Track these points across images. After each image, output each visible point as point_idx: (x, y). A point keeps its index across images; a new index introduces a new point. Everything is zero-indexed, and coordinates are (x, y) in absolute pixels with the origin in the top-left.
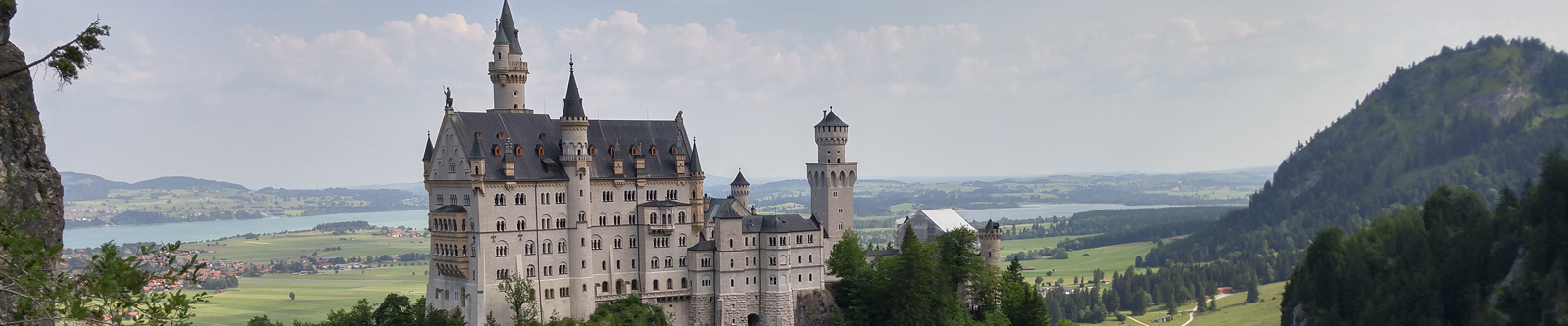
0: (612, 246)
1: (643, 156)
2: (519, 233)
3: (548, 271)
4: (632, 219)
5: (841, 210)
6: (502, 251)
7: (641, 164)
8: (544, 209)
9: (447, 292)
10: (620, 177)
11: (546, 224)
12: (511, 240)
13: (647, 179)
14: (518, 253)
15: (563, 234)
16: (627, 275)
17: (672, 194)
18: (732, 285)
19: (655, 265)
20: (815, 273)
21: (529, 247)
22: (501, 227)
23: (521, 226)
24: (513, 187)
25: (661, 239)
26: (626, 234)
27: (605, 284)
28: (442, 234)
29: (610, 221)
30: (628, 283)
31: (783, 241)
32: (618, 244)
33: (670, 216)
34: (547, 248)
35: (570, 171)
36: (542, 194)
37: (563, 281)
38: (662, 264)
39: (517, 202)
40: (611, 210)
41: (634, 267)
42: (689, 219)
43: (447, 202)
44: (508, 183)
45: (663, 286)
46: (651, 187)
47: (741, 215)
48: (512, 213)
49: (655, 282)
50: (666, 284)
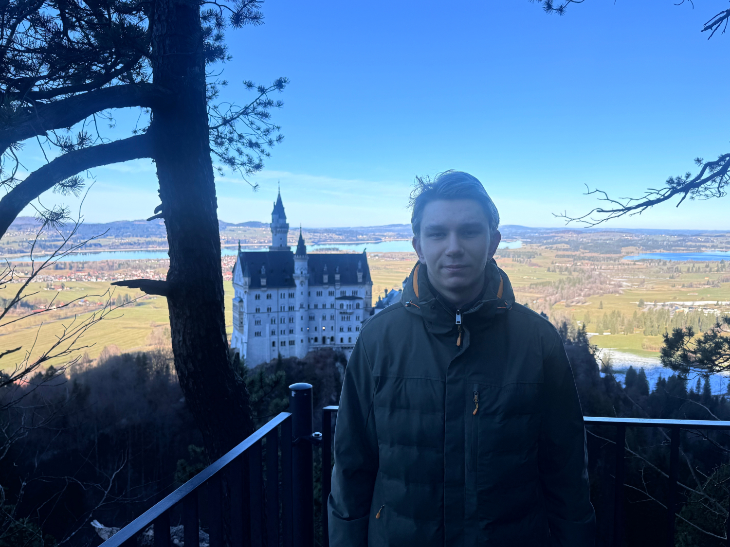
0: (320, 319)
1: (339, 273)
2: (266, 314)
3: (282, 332)
4: (332, 306)
6: (258, 323)
7: (337, 277)
8: (282, 301)
11: (282, 309)
12: (263, 317)
13: (341, 285)
14: (267, 323)
15: (291, 313)
16: (329, 334)
17: (355, 292)
19: (341, 330)
21: (273, 320)
22: (258, 310)
23: (269, 310)
24: (266, 291)
25: (346, 316)
26: (328, 313)
27: (316, 339)
29: (320, 306)
30: (328, 338)
32: (324, 318)
33: (350, 305)
34: (282, 321)
36: (281, 294)
37: (291, 337)
38: (345, 329)
39: (267, 298)
40: (320, 301)
41: (332, 330)
42: (361, 306)
43: (238, 295)
44: (263, 289)
45: (346, 341)
46: (344, 288)
48: (264, 303)
49: (342, 339)
50: (348, 340)
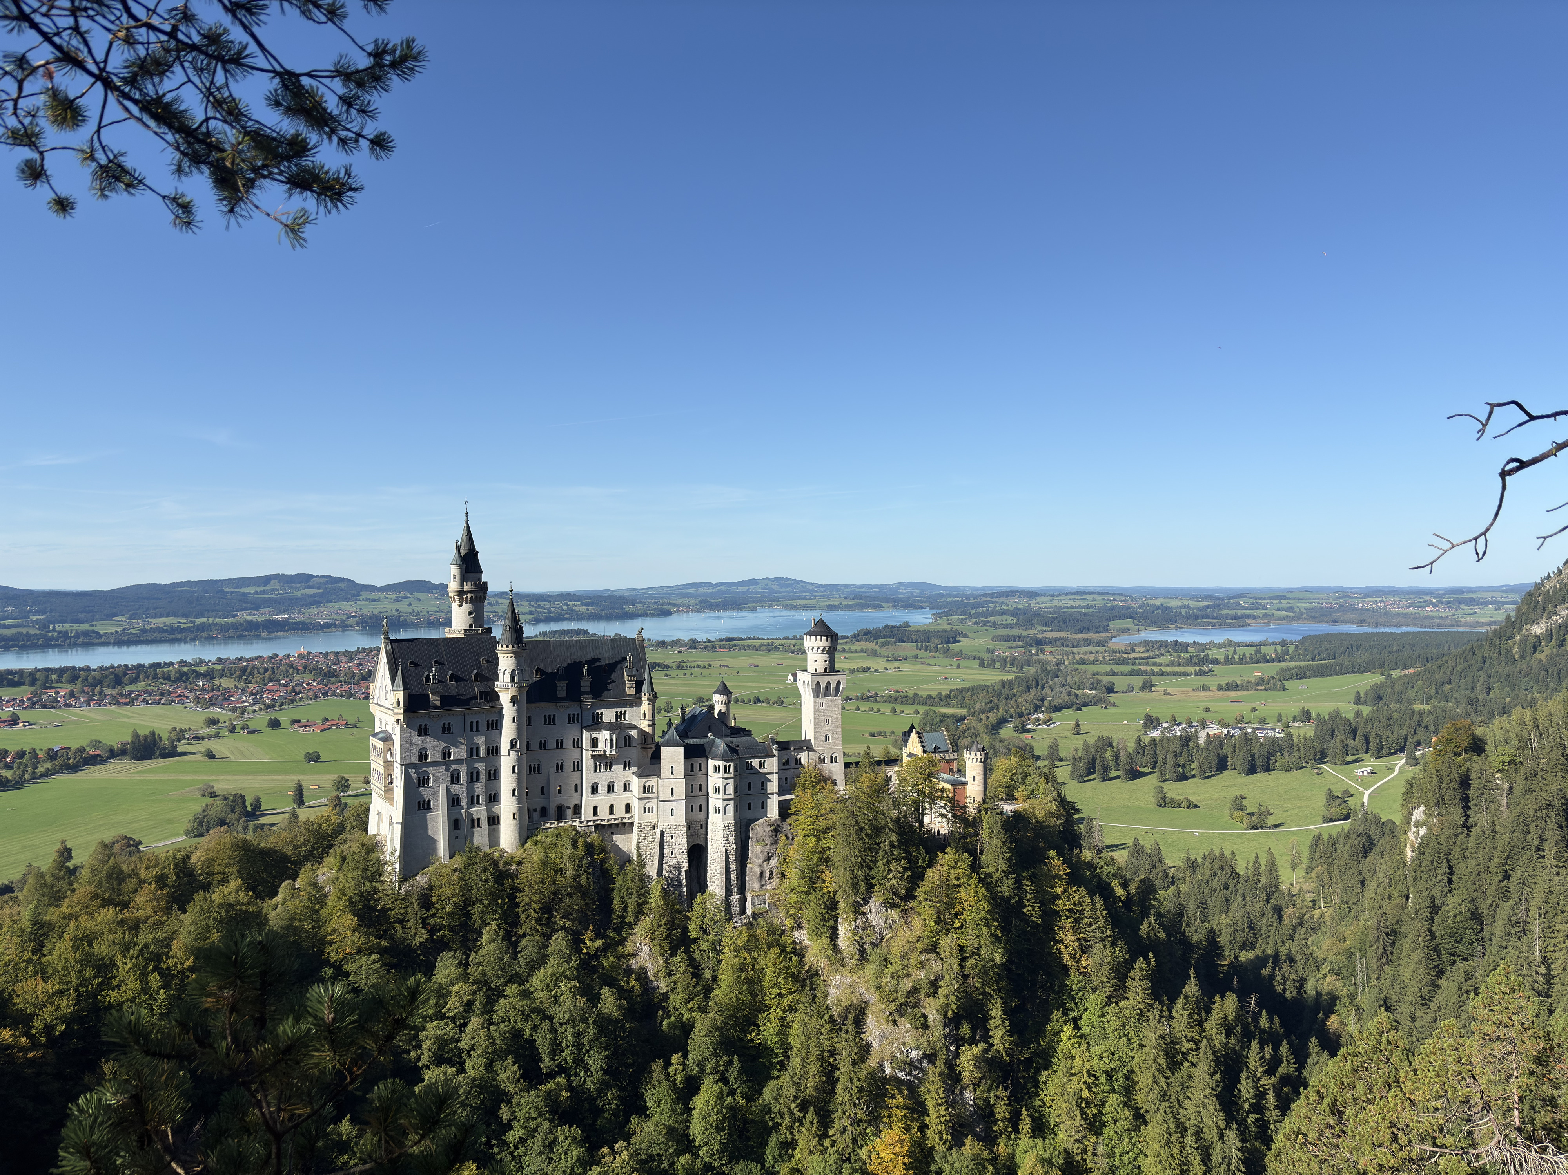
0: (552, 770)
2: (441, 765)
3: (474, 800)
4: (576, 743)
5: (827, 722)
6: (423, 781)
7: (585, 685)
8: (473, 737)
11: (473, 753)
12: (434, 771)
13: (593, 701)
14: (443, 782)
15: (493, 761)
16: (569, 801)
17: (622, 716)
18: (672, 814)
19: (594, 790)
20: (767, 801)
21: (456, 776)
22: (423, 758)
23: (447, 755)
24: (440, 718)
25: (603, 763)
26: (568, 757)
27: (543, 809)
29: (552, 744)
30: (569, 807)
31: (727, 769)
32: (560, 768)
34: (474, 777)
36: (472, 723)
37: (493, 809)
38: (603, 788)
39: (443, 732)
40: (551, 734)
41: (576, 791)
42: (636, 742)
43: (383, 726)
44: (434, 713)
45: (603, 813)
46: (598, 709)
48: (436, 743)
49: (595, 809)
50: (608, 811)
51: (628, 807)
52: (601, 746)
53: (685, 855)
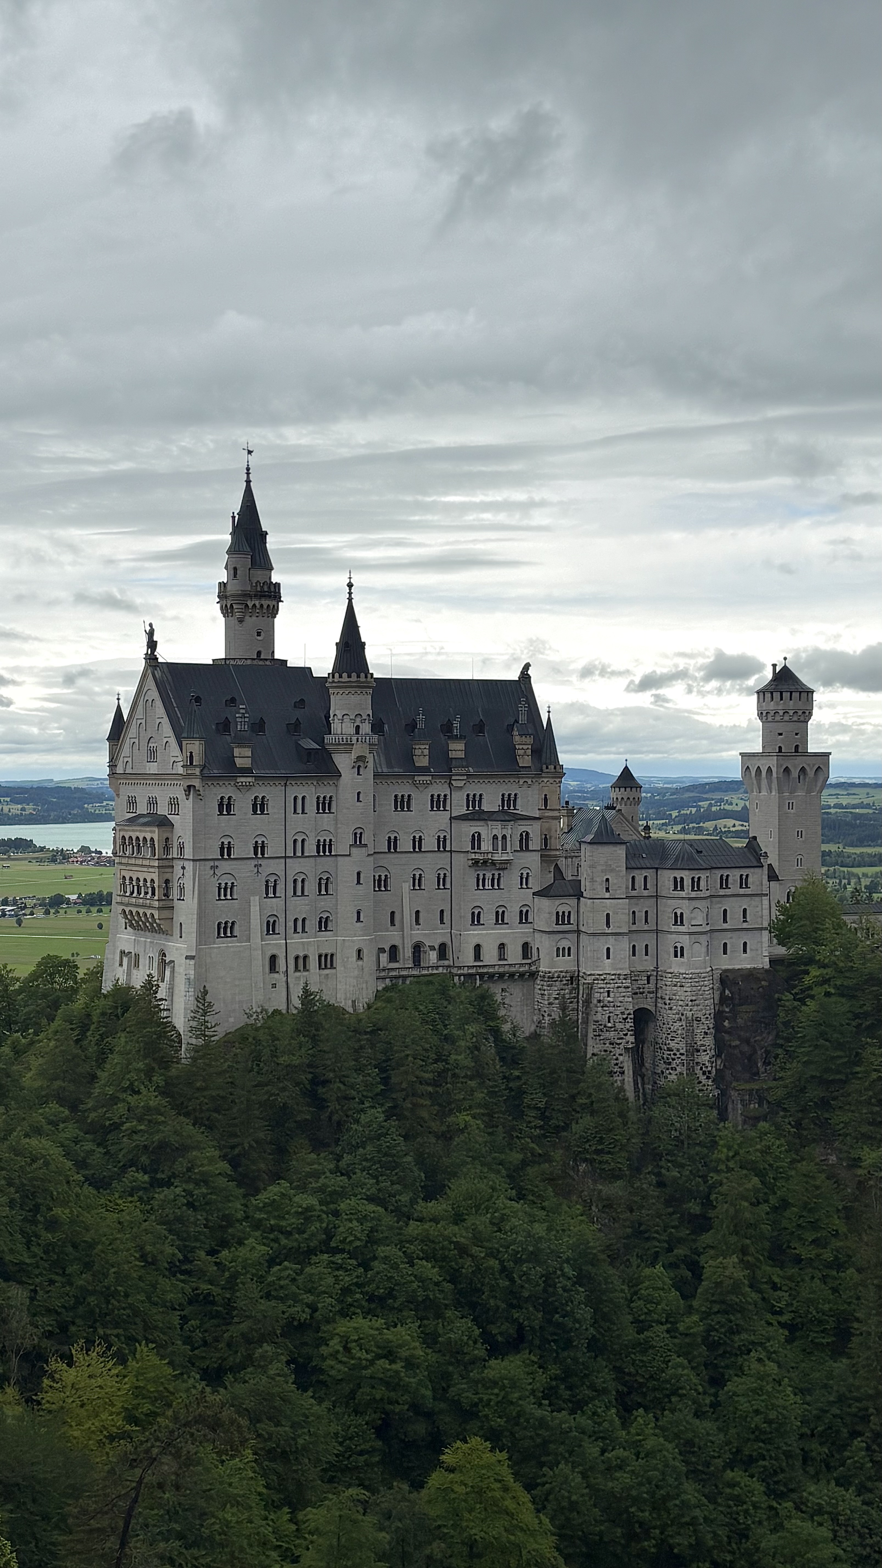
0: (407, 886)
1: (462, 737)
2: (255, 861)
3: (299, 926)
4: (442, 842)
5: (800, 834)
6: (226, 891)
7: (457, 749)
8: (297, 822)
9: (137, 956)
10: (424, 770)
11: (299, 848)
12: (241, 873)
13: (469, 776)
14: (253, 895)
15: (326, 863)
16: (431, 935)
17: (509, 800)
18: (608, 958)
19: (476, 919)
20: (751, 939)
21: (271, 884)
22: (226, 850)
23: (259, 849)
24: (249, 787)
25: (489, 875)
26: (430, 865)
27: (394, 950)
28: (132, 861)
29: (405, 844)
30: (432, 948)
31: (696, 884)
32: (417, 882)
33: (504, 837)
34: (298, 887)
35: (342, 762)
36: (295, 798)
37: (325, 942)
38: (488, 918)
39: (255, 811)
40: (405, 825)
41: (442, 922)
42: (535, 843)
43: (142, 809)
44: (242, 779)
45: (490, 956)
46: (474, 789)
47: (624, 837)
48: (244, 828)
49: (478, 948)
50: (495, 952)
51: (526, 947)
52: (486, 846)
53: (630, 1024)
